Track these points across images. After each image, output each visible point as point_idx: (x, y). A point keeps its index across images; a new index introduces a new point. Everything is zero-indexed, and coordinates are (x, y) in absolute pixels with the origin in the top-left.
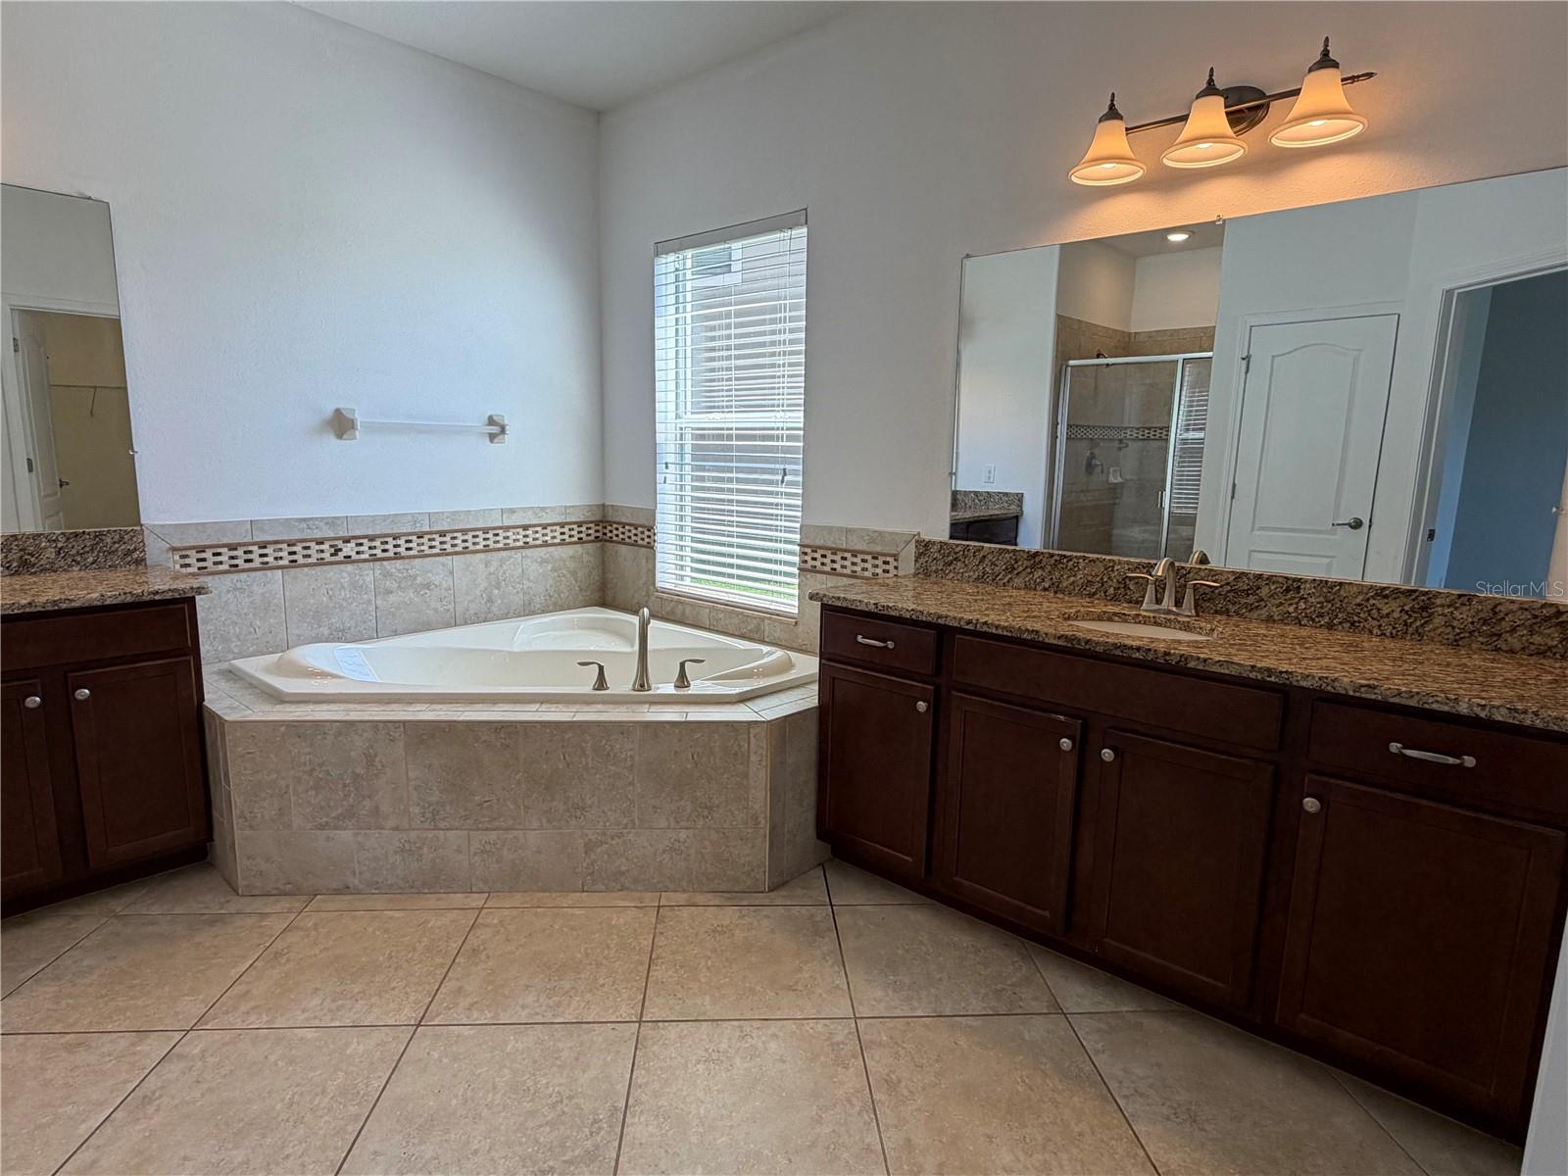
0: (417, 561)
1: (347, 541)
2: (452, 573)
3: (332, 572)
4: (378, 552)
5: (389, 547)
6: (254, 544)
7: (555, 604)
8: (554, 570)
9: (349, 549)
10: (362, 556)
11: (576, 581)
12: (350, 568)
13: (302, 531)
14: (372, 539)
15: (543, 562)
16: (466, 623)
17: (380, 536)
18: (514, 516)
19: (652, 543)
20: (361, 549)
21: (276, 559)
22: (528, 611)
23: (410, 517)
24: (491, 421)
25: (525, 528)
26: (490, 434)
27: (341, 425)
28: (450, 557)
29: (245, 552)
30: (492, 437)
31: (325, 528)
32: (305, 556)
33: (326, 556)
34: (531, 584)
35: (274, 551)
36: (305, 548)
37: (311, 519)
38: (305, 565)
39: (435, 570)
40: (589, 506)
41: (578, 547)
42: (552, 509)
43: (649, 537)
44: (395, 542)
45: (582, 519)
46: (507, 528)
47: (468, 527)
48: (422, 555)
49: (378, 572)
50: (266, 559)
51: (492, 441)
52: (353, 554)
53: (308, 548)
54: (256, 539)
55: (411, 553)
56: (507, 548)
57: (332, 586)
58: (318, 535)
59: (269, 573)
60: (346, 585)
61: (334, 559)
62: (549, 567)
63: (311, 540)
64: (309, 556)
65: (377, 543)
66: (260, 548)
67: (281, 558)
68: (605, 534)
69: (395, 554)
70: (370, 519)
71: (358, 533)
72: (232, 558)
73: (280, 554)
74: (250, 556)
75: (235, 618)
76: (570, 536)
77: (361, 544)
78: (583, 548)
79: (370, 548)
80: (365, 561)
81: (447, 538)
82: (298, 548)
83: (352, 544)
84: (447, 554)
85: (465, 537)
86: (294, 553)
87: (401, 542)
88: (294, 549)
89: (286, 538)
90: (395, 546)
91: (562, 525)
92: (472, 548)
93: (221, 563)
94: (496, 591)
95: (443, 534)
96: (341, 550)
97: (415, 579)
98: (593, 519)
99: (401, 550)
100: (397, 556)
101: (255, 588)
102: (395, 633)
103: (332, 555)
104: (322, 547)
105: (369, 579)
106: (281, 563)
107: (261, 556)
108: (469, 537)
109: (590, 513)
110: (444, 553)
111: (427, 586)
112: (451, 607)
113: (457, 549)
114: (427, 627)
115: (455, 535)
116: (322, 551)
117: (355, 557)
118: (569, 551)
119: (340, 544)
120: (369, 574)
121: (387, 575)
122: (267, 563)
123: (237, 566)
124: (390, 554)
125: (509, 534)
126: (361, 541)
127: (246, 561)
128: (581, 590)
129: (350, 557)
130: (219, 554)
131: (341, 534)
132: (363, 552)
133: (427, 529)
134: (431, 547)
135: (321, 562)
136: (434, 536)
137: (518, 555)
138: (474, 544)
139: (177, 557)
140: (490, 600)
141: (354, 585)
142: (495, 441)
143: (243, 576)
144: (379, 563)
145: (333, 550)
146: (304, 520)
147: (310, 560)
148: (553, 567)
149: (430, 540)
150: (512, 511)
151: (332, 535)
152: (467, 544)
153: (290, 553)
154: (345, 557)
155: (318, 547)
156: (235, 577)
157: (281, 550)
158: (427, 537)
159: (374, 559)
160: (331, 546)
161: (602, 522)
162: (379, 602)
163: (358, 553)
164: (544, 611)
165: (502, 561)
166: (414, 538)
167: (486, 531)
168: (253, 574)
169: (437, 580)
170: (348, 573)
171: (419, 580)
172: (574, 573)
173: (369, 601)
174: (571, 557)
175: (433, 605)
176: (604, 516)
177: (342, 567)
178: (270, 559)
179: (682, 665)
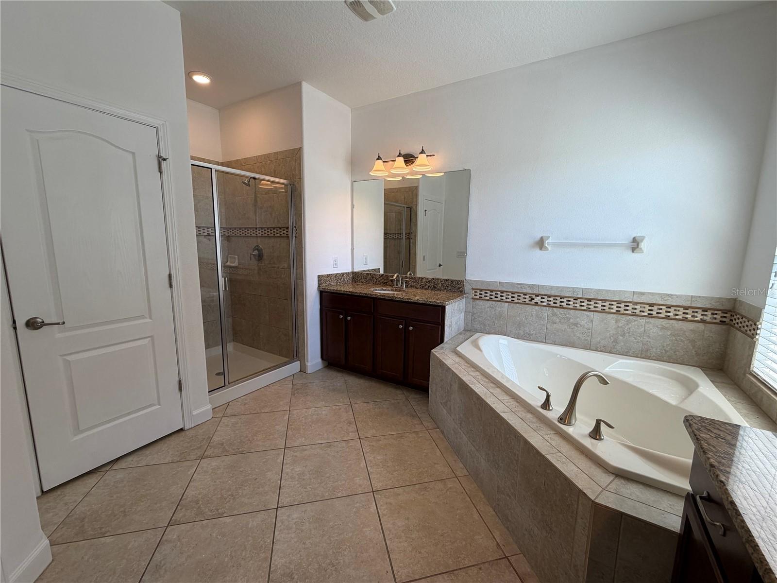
0: (572, 312)
1: (537, 296)
2: (592, 321)
3: (529, 308)
4: (551, 303)
5: (558, 302)
6: (499, 291)
7: (669, 357)
8: (672, 335)
9: (538, 299)
10: (543, 304)
11: (694, 347)
12: (537, 308)
13: (518, 288)
14: (549, 296)
15: (663, 328)
16: (596, 350)
17: (553, 296)
18: (643, 297)
19: (755, 335)
20: (543, 300)
21: (506, 298)
22: (644, 354)
23: (572, 289)
24: (635, 240)
25: (651, 305)
26: (633, 248)
27: (541, 244)
28: (593, 313)
29: (496, 294)
30: (633, 250)
31: (528, 289)
32: (517, 299)
33: (527, 301)
34: (649, 340)
35: (506, 295)
36: (518, 296)
37: (523, 284)
38: (517, 303)
39: (583, 319)
40: (718, 298)
41: (701, 326)
42: (677, 296)
43: (754, 330)
44: (561, 300)
45: (708, 306)
46: (636, 303)
47: (607, 299)
48: (575, 309)
49: (550, 313)
50: (503, 298)
51: (633, 251)
52: (539, 302)
53: (520, 296)
54: (500, 289)
55: (569, 306)
56: (633, 314)
57: (527, 314)
58: (525, 291)
59: (503, 303)
60: (533, 315)
61: (530, 302)
62: (669, 333)
63: (522, 293)
64: (519, 299)
65: (551, 299)
66: (501, 293)
67: (508, 298)
68: (732, 320)
69: (560, 305)
70: (550, 287)
71: (543, 293)
72: (491, 295)
73: (508, 297)
74: (497, 296)
75: (489, 318)
76: (692, 316)
77: (544, 298)
78: (705, 325)
79: (548, 301)
80: (544, 306)
81: (592, 303)
82: (515, 295)
83: (539, 298)
84: (590, 311)
85: (604, 304)
86: (514, 297)
87: (565, 300)
88: (514, 295)
89: (511, 290)
90: (561, 302)
91: (686, 308)
92: (607, 310)
93: (487, 296)
94: (621, 338)
95: (589, 300)
96: (534, 299)
97: (570, 319)
98: (721, 308)
99: (564, 304)
100: (561, 307)
101: (497, 308)
102: (554, 343)
103: (529, 301)
104: (526, 297)
105: (546, 314)
106: (508, 300)
107: (501, 296)
108: (607, 304)
109: (718, 304)
110: (589, 310)
111: (576, 325)
112: (589, 339)
113: (597, 309)
114: (572, 345)
115: (597, 302)
116: (525, 298)
117: (540, 303)
118: (692, 326)
119: (534, 297)
120: (546, 313)
121: (554, 314)
122: (503, 299)
123: (492, 298)
124: (558, 305)
125: (638, 307)
126: (544, 297)
127: (496, 297)
128: (697, 354)
129: (537, 303)
130: (487, 293)
131: (535, 292)
132: (544, 302)
133: (581, 296)
134: (581, 306)
135: (524, 303)
136: (584, 300)
137: (643, 321)
138: (609, 308)
139: (473, 292)
140: (616, 341)
141: (537, 316)
142: (635, 252)
143: (494, 302)
144: (551, 308)
145: (530, 299)
146: (520, 284)
147: (520, 301)
148: (671, 333)
149: (581, 302)
150: (642, 294)
151: (530, 292)
152: (604, 308)
153: (512, 297)
154: (535, 303)
155: (524, 296)
156: (490, 302)
157: (509, 295)
158: (579, 300)
159: (549, 306)
160: (530, 297)
161: (730, 311)
162: (548, 326)
163: (541, 302)
164: (659, 359)
165: (629, 322)
166: (572, 299)
167: (619, 302)
168: (497, 303)
169: (583, 323)
170: (536, 310)
171: (571, 321)
172: (692, 341)
173: (544, 325)
174: (691, 330)
175: (578, 335)
176: (734, 308)
177: (534, 307)
178: (504, 298)
179: (598, 422)
